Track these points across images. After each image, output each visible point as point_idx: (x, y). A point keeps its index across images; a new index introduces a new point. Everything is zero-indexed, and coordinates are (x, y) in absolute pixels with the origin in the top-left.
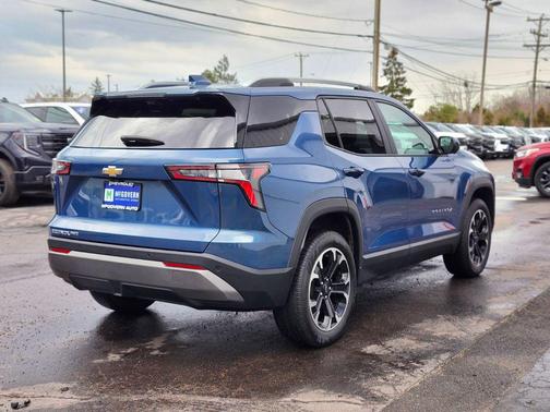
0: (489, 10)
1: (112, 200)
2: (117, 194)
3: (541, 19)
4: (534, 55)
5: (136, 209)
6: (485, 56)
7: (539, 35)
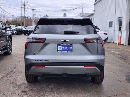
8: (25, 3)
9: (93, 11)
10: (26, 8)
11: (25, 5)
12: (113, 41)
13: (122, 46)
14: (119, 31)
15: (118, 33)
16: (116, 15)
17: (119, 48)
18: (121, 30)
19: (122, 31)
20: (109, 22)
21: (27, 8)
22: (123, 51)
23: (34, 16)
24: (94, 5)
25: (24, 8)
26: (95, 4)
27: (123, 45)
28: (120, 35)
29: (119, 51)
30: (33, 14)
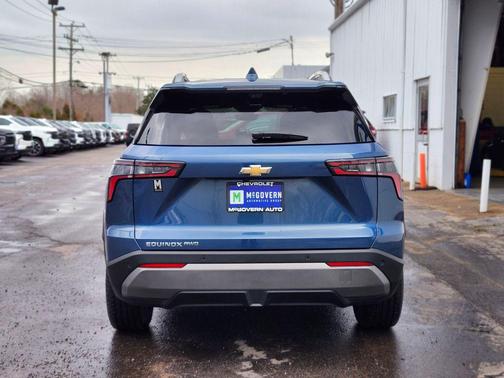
0: (55, 14)
1: (242, 202)
2: (249, 195)
3: (72, 26)
4: (69, 56)
5: (280, 209)
6: (54, 56)
7: (72, 40)
8: (72, 32)
9: (328, 56)
10: (77, 50)
11: (74, 37)
14: (421, 132)
15: (417, 141)
16: (407, 71)
18: (426, 129)
19: (431, 133)
20: (385, 98)
21: (83, 50)
23: (108, 80)
24: (329, 32)
25: (71, 49)
26: (333, 30)
27: (434, 189)
28: (422, 149)
30: (104, 73)
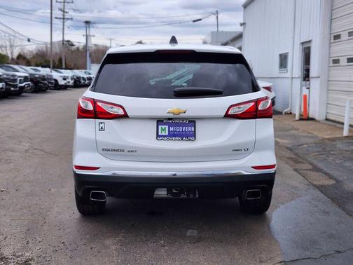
8: (64, 6)
9: (242, 25)
10: (68, 19)
11: (66, 10)
12: (288, 110)
13: (309, 122)
14: (304, 79)
15: (301, 86)
16: (296, 37)
17: (297, 129)
18: (308, 78)
19: (311, 80)
20: (280, 55)
21: (72, 19)
22: (305, 137)
23: (89, 40)
24: (243, 8)
25: (64, 19)
26: (245, 6)
27: (313, 119)
28: (305, 92)
29: (294, 137)
30: (87, 36)
